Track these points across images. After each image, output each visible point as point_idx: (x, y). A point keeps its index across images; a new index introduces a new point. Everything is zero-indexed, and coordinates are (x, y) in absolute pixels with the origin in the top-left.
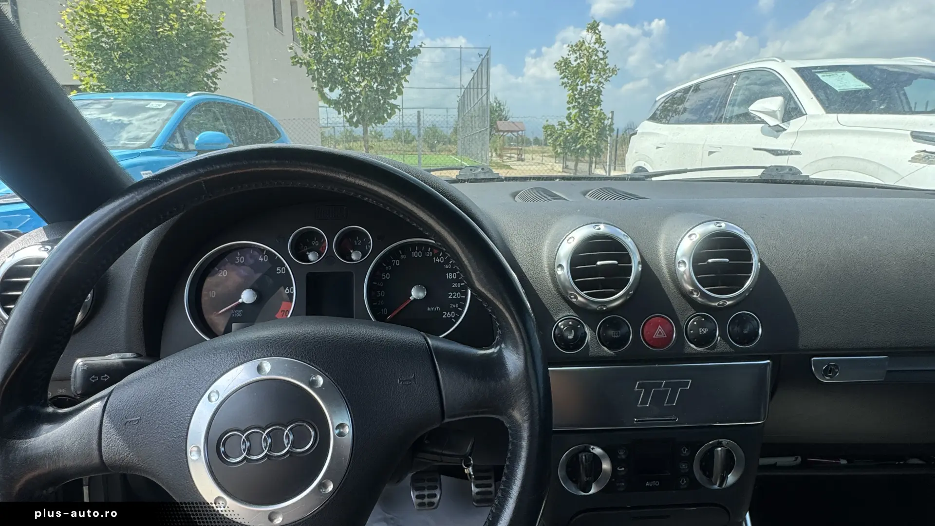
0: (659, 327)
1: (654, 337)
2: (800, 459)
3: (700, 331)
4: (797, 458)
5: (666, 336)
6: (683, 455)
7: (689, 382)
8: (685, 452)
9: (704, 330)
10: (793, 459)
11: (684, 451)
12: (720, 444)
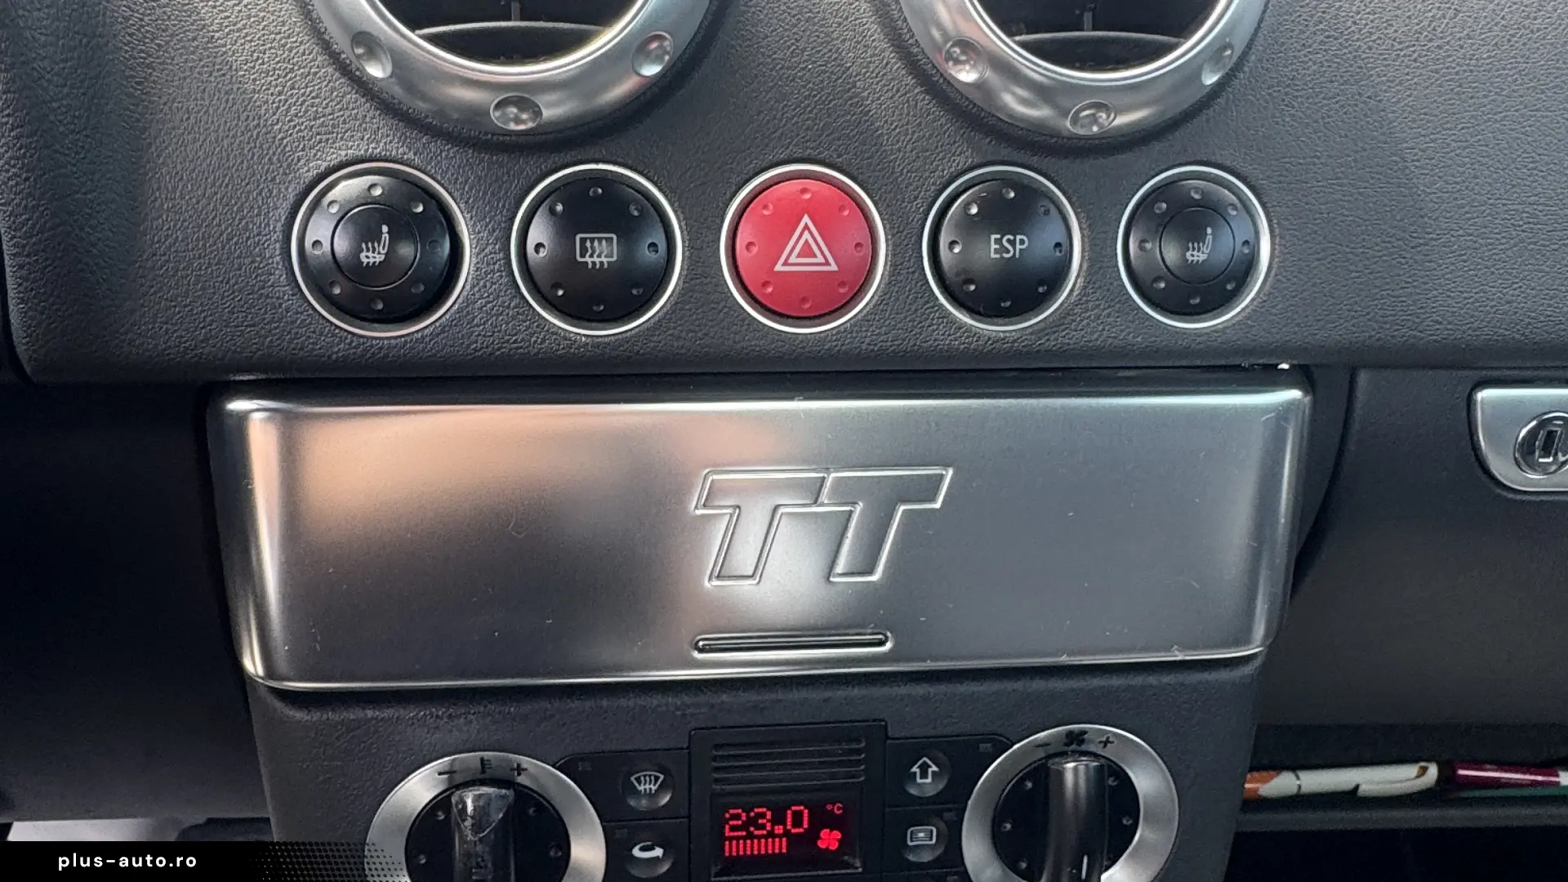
0: (806, 219)
1: (779, 267)
2: (1433, 771)
3: (994, 246)
4: (1424, 770)
5: (834, 267)
6: (913, 791)
7: (941, 477)
8: (929, 780)
9: (1012, 243)
10: (1411, 771)
11: (924, 775)
12: (1074, 744)
